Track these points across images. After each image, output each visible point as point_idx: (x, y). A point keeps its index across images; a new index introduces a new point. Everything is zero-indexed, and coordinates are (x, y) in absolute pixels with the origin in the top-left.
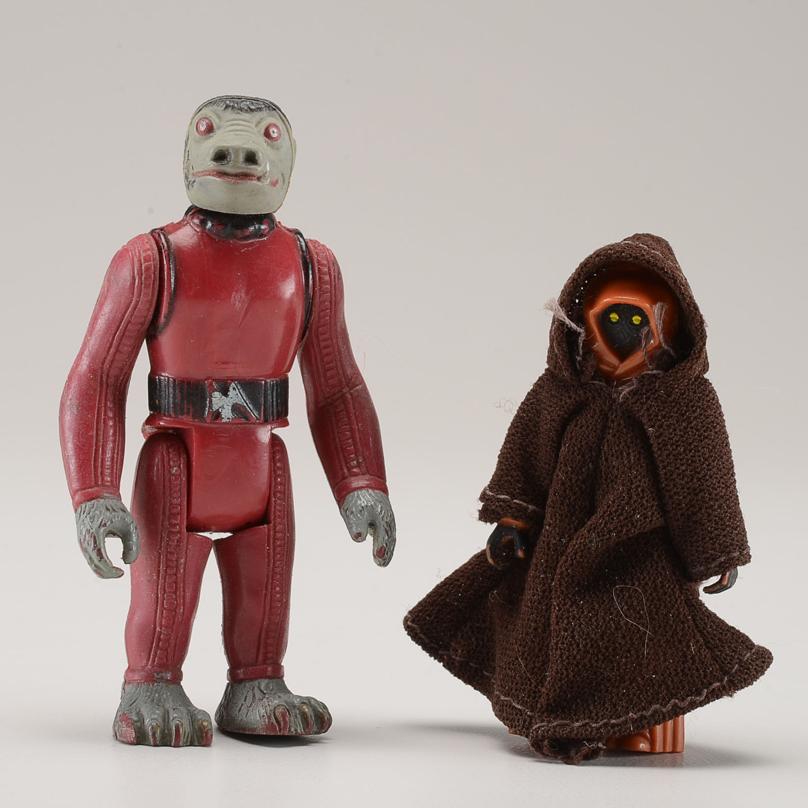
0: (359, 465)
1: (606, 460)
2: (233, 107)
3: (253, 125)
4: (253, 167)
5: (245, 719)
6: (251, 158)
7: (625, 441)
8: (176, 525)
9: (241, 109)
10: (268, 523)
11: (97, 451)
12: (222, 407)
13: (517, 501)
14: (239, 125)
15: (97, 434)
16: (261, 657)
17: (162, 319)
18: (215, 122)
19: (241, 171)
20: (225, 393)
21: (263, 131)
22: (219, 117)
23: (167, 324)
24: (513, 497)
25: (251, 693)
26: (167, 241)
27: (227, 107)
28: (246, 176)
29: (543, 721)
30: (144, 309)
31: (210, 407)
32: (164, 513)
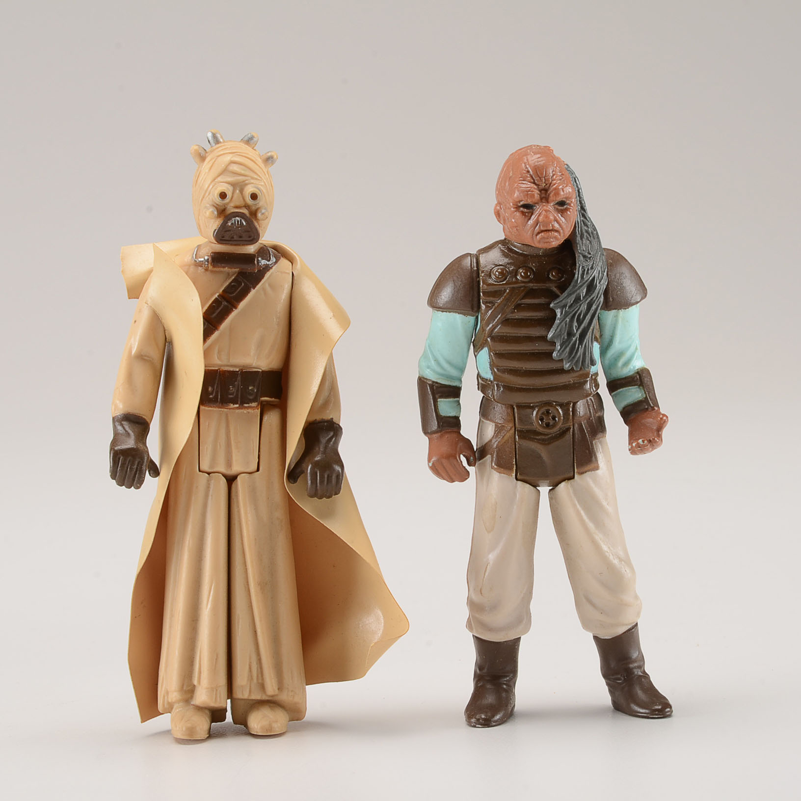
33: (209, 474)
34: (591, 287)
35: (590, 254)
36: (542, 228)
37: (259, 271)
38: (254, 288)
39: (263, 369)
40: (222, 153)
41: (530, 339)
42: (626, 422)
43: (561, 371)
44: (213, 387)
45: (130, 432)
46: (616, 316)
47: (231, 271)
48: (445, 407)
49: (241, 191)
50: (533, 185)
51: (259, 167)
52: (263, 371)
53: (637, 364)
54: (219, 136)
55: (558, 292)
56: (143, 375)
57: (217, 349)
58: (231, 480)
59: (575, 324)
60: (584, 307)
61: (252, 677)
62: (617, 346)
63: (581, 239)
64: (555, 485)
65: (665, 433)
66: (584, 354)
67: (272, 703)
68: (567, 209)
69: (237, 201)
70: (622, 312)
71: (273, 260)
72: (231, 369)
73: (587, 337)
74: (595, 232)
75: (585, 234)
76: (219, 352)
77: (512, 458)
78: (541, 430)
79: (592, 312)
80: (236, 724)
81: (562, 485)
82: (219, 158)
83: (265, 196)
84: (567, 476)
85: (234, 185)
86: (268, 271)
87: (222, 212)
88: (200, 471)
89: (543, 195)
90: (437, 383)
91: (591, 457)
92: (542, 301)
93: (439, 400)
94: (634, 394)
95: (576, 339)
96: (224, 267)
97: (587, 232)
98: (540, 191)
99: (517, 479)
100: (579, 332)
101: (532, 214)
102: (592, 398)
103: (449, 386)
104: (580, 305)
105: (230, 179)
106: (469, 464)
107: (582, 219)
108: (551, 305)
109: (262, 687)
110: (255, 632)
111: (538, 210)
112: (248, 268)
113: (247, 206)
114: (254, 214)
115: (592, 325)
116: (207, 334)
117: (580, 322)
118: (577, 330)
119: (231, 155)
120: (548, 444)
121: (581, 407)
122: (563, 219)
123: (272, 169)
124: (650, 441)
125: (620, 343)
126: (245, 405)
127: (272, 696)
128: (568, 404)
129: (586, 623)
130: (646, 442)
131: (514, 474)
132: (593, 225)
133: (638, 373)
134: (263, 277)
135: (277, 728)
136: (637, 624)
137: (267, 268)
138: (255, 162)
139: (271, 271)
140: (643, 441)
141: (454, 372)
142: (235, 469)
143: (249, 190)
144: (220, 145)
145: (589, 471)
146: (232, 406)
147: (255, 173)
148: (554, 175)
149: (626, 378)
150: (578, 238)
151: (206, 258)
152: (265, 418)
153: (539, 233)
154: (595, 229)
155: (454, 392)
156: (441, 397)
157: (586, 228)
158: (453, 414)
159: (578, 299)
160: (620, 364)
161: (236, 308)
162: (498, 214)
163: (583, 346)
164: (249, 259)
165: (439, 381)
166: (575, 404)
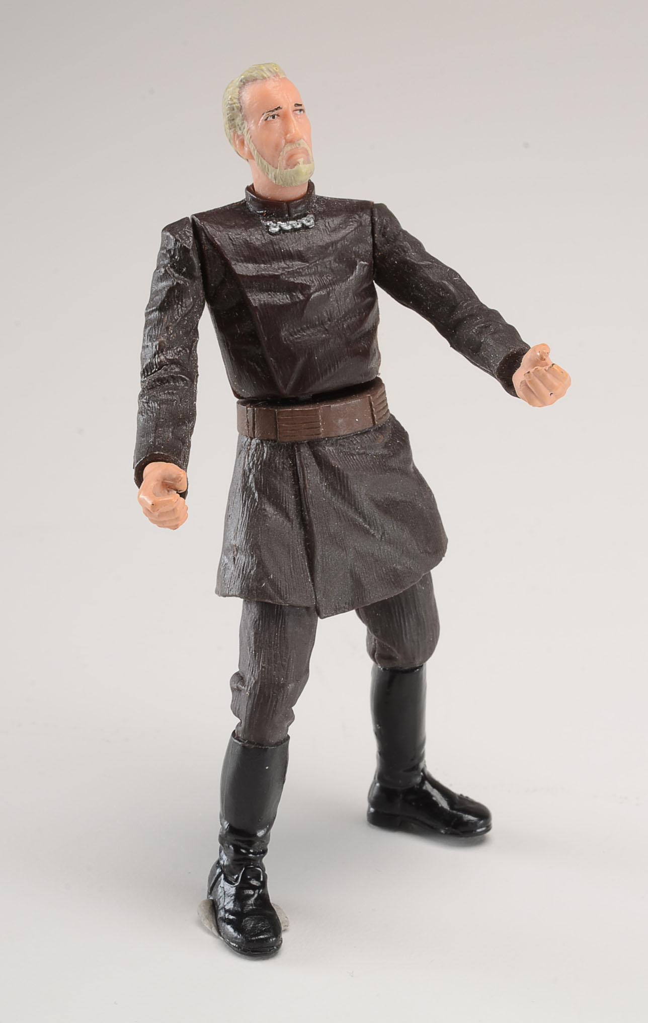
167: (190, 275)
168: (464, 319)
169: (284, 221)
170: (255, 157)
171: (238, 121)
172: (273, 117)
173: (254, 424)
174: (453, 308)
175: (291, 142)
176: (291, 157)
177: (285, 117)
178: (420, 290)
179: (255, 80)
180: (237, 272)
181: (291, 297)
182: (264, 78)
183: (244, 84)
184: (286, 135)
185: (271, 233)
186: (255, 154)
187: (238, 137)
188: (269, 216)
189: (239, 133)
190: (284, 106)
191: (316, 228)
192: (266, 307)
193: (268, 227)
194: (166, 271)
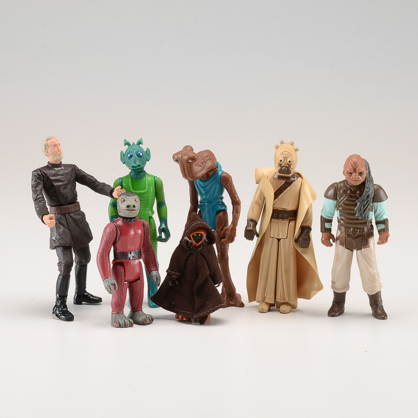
0: (153, 265)
1: (198, 263)
2: (128, 196)
3: (132, 199)
4: (135, 208)
5: (137, 320)
6: (134, 206)
7: (202, 259)
8: (122, 282)
9: (130, 196)
10: (139, 280)
11: (106, 268)
12: (130, 257)
13: (176, 273)
14: (130, 199)
15: (106, 265)
16: (139, 307)
17: (117, 240)
18: (125, 199)
19: (132, 209)
20: (131, 254)
21: (135, 200)
22: (126, 198)
23: (118, 241)
24: (175, 272)
25: (137, 314)
26: (117, 224)
27: (127, 195)
28: (133, 210)
29: (195, 315)
30: (114, 239)
31: (128, 257)
32: (120, 280)
33: (273, 238)
34: (368, 197)
35: (369, 187)
36: (354, 180)
37: (291, 182)
38: (289, 187)
39: (290, 210)
40: (283, 147)
41: (350, 210)
42: (379, 234)
43: (358, 219)
44: (275, 214)
45: (252, 225)
46: (377, 204)
47: (283, 182)
48: (327, 225)
49: (287, 160)
50: (352, 168)
51: (293, 152)
52: (290, 211)
53: (384, 217)
54: (283, 142)
55: (359, 197)
56: (256, 208)
57: (277, 203)
58: (279, 240)
59: (363, 207)
60: (365, 203)
61: (281, 296)
62: (378, 212)
63: (368, 182)
64: (357, 250)
65: (389, 239)
66: (365, 215)
67: (287, 304)
68: (362, 175)
69: (285, 162)
70: (379, 203)
71: (296, 178)
72: (281, 209)
73: (366, 211)
74: (372, 180)
75: (369, 181)
76: (278, 204)
77: (344, 242)
78: (352, 235)
79: (368, 204)
80: (278, 308)
81: (359, 250)
82: (282, 149)
83: (294, 161)
84: (360, 248)
85: (284, 158)
86: (294, 182)
87: (280, 165)
88: (270, 237)
89: (355, 171)
90: (325, 218)
91: (367, 244)
92: (354, 199)
93: (325, 223)
94: (382, 226)
95: (362, 212)
96: (281, 180)
97: (370, 180)
98: (354, 169)
99: (345, 248)
100: (364, 209)
101: (352, 175)
102: (369, 227)
103: (329, 219)
104: (364, 202)
105: (284, 156)
106: (333, 242)
107: (369, 176)
108: (356, 201)
109: (284, 299)
110: (283, 283)
111: (354, 174)
112: (288, 181)
113: (288, 164)
114: (290, 166)
115: (368, 207)
116: (275, 199)
117: (364, 206)
118: (363, 209)
119: (285, 149)
120: (355, 239)
121: (366, 229)
122: (361, 177)
123: (297, 152)
124: (382, 242)
125: (379, 211)
126: (284, 220)
127: (287, 302)
128: (361, 228)
129: (365, 290)
130: (381, 242)
131: (345, 247)
132: (372, 178)
133: (384, 220)
134: (292, 184)
135: (287, 311)
136: (380, 291)
137: (294, 181)
138: (292, 151)
139: (295, 182)
140: (380, 242)
141: (330, 216)
142: (280, 237)
143: (289, 160)
144: (283, 144)
145: (366, 247)
146: (280, 220)
147: (291, 154)
148: (358, 165)
149: (380, 221)
150: (367, 182)
151: (276, 177)
152: (290, 223)
153: (353, 181)
154: (372, 179)
155: (330, 221)
156: (326, 222)
157: (370, 179)
158: (329, 227)
159: (363, 200)
160: (379, 217)
161: (283, 192)
162: (343, 173)
163: (365, 213)
164: (288, 178)
165: (326, 218)
166: (363, 228)
167: (41, 180)
168: (98, 185)
169: (58, 168)
170: (51, 155)
171: (47, 148)
172: (55, 146)
173: (56, 210)
174: (95, 183)
175: (59, 151)
176: (59, 154)
177: (57, 146)
178: (87, 180)
179: (50, 139)
180: (51, 179)
181: (62, 183)
182: (52, 138)
183: (47, 140)
184: (58, 150)
185: (56, 171)
186: (51, 154)
187: (47, 151)
188: (55, 167)
189: (47, 150)
190: (57, 144)
191: (64, 169)
192: (58, 185)
193: (55, 169)
194: (36, 180)
